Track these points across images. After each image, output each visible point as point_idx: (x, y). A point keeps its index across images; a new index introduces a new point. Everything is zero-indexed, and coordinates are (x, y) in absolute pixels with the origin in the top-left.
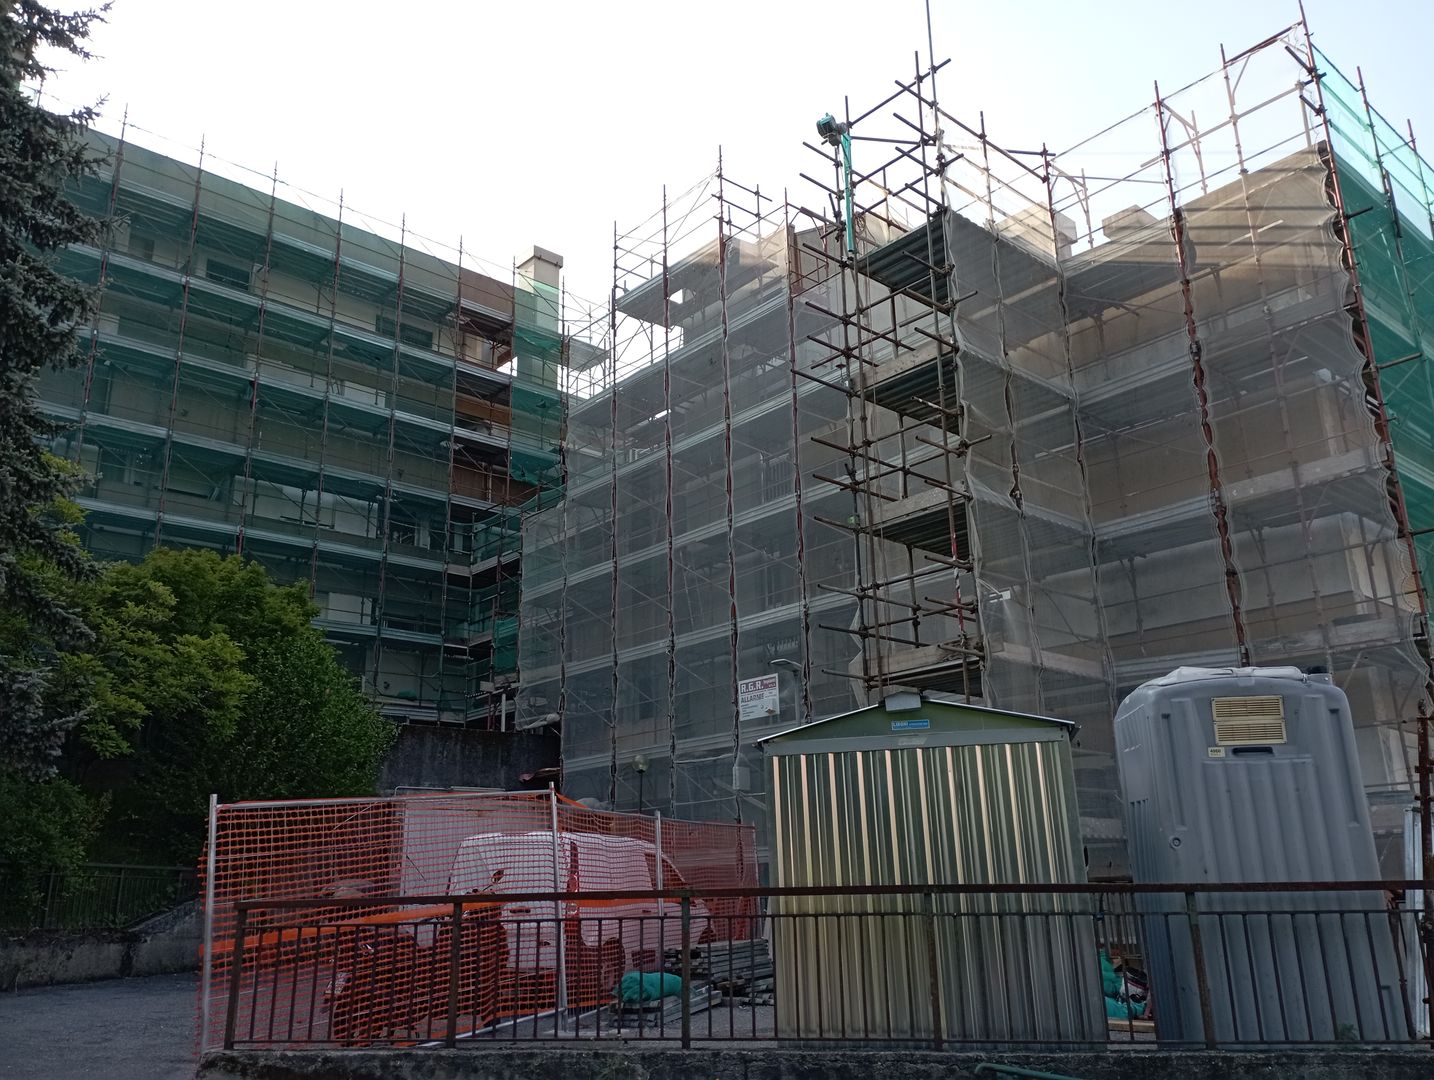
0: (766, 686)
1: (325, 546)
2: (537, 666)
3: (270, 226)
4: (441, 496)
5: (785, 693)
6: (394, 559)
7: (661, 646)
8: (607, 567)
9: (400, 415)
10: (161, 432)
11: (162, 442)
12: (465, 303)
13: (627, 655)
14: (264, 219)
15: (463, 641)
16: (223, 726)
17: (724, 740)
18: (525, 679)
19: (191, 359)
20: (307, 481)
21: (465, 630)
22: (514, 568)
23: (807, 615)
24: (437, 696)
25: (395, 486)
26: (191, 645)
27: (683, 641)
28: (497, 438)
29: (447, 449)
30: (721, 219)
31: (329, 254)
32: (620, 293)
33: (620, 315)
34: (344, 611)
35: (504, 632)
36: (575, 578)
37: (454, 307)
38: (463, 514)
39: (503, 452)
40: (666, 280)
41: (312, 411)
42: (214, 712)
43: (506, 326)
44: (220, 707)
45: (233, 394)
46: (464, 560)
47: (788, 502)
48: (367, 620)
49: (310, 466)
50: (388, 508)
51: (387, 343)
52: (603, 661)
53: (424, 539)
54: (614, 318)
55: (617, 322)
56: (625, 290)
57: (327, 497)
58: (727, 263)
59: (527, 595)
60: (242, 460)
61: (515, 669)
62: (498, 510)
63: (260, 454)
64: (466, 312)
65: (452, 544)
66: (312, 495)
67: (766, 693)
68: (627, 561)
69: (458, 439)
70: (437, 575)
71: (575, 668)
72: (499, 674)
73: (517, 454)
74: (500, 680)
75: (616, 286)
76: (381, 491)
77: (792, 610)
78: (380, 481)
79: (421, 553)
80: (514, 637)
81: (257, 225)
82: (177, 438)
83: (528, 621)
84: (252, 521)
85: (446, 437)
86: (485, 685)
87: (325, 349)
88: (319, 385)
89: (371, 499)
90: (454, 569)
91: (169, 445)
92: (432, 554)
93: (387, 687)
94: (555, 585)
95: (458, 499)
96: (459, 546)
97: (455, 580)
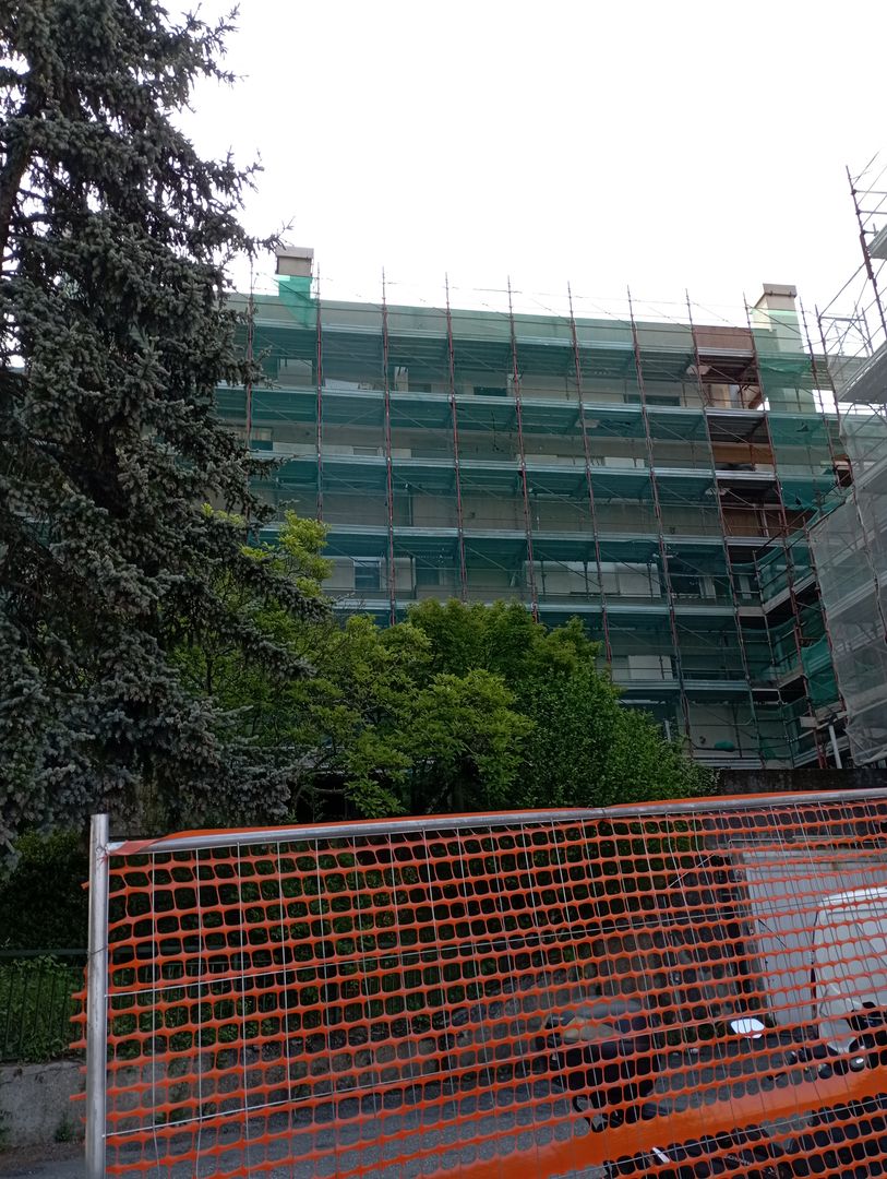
1: (612, 608)
3: (512, 333)
4: (715, 541)
6: (681, 610)
9: (659, 471)
10: (454, 532)
11: (455, 540)
12: (702, 351)
14: (506, 328)
15: (771, 684)
18: (853, 706)
19: (466, 464)
20: (586, 552)
21: (772, 673)
22: (811, 594)
24: (756, 744)
25: (668, 539)
26: (447, 684)
28: (762, 473)
29: (713, 496)
31: (566, 342)
34: (645, 671)
35: (815, 664)
37: (693, 358)
38: (741, 554)
39: (772, 484)
41: (578, 486)
42: (483, 758)
43: (750, 361)
44: (490, 751)
45: (507, 488)
46: (757, 600)
48: (669, 676)
49: (584, 537)
50: (665, 564)
51: (635, 408)
53: (710, 590)
54: (869, 266)
56: (875, 233)
57: (606, 566)
59: (832, 610)
60: (523, 543)
61: (838, 698)
62: (777, 543)
63: (539, 535)
64: (705, 359)
65: (737, 586)
66: (592, 566)
69: (723, 483)
70: (729, 620)
72: (816, 706)
73: (788, 484)
74: (822, 712)
75: (863, 233)
76: (656, 547)
78: (652, 537)
79: (709, 602)
80: (829, 667)
81: (501, 335)
82: (468, 534)
83: (841, 646)
84: (544, 599)
85: (709, 483)
86: (806, 722)
87: (580, 431)
88: (581, 462)
89: (648, 560)
90: (746, 612)
91: (461, 542)
92: (720, 600)
93: (704, 741)
94: (864, 591)
95: (734, 541)
96: (745, 587)
97: (749, 622)
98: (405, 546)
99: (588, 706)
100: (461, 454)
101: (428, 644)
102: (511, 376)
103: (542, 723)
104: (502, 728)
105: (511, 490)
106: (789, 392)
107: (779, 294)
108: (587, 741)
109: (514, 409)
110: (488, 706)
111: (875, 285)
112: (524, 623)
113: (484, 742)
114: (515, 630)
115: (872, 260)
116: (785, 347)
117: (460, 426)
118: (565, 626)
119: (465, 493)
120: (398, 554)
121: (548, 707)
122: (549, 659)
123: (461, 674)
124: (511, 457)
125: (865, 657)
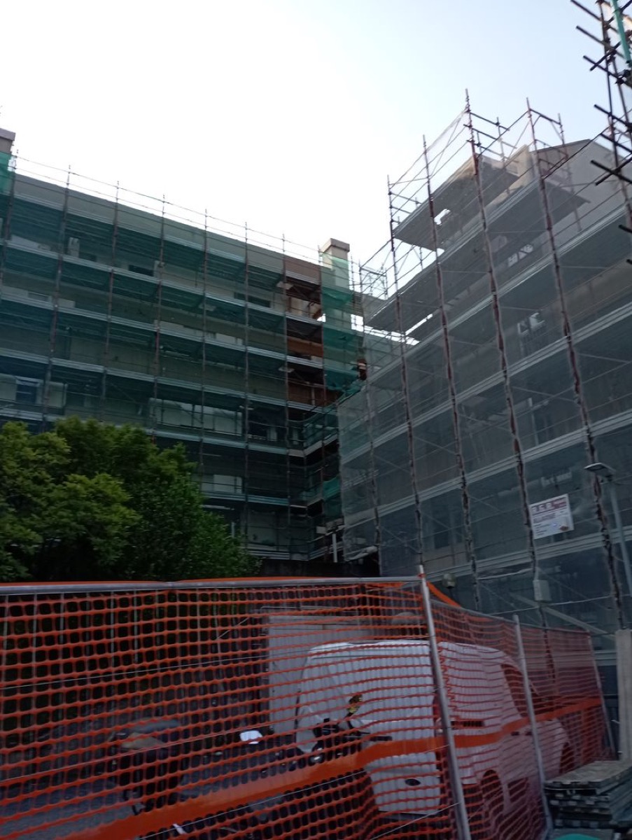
0: (557, 507)
1: (207, 440)
2: (355, 511)
3: (162, 231)
4: (281, 403)
5: (577, 510)
6: (253, 447)
7: (454, 483)
8: (403, 428)
9: (252, 350)
10: (100, 369)
11: (100, 375)
12: (289, 274)
13: (426, 495)
14: (158, 227)
15: (302, 503)
16: (108, 552)
17: (521, 557)
18: (349, 521)
19: (116, 320)
20: (195, 398)
21: (304, 496)
22: (334, 447)
23: (590, 439)
24: (288, 543)
25: (251, 397)
26: (78, 482)
27: (471, 478)
28: (315, 363)
29: (283, 373)
30: (472, 142)
31: (199, 247)
32: (395, 225)
33: (397, 241)
34: (224, 486)
35: (331, 493)
36: (378, 442)
37: (281, 277)
38: (296, 414)
39: (320, 371)
40: (431, 203)
41: (195, 351)
42: (99, 540)
43: (316, 288)
44: (104, 535)
45: (145, 343)
46: (301, 447)
47: (561, 344)
48: (239, 491)
49: (196, 387)
50: (247, 413)
51: (240, 303)
52: (407, 502)
53: (273, 436)
54: (393, 243)
55: (395, 246)
56: (399, 222)
57: (208, 410)
58: (481, 172)
59: (345, 459)
60: (151, 384)
61: (340, 516)
62: (318, 410)
63: (164, 381)
64: (290, 280)
65: (291, 436)
66: (198, 408)
67: (557, 512)
68: (418, 421)
69: (291, 365)
70: (282, 458)
71: (385, 509)
72: (328, 520)
73: (330, 372)
74: (330, 524)
75: (392, 221)
76: (243, 401)
77: (576, 436)
78: (241, 394)
79: (272, 444)
80: (338, 496)
81: (154, 232)
82: (111, 372)
83: (347, 482)
84: (161, 427)
85: (281, 363)
86: (321, 530)
87: (201, 312)
88: (200, 333)
89: (236, 409)
90: (295, 453)
91: (105, 377)
92: (278, 444)
93: (255, 538)
94: (364, 449)
95: (293, 405)
96: (295, 437)
97: (295, 460)
98: (59, 374)
99: (180, 507)
100: (113, 313)
101: (68, 450)
102: (157, 262)
103: (146, 517)
104: (115, 518)
105: (147, 344)
106: (338, 313)
107: (339, 248)
108: (176, 532)
109: (157, 287)
110: (107, 501)
111: (394, 256)
112: (142, 443)
113: (99, 528)
114: (136, 447)
115: (395, 240)
116: (339, 283)
117: (115, 291)
118: (172, 448)
119: (111, 341)
120: (53, 379)
121: (152, 506)
122: (158, 471)
123: (90, 476)
124: (150, 321)
125: (359, 491)
